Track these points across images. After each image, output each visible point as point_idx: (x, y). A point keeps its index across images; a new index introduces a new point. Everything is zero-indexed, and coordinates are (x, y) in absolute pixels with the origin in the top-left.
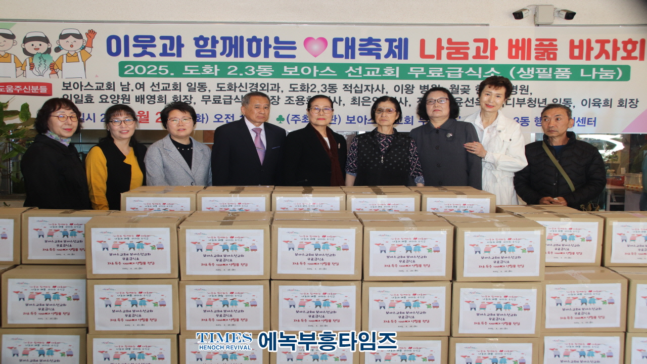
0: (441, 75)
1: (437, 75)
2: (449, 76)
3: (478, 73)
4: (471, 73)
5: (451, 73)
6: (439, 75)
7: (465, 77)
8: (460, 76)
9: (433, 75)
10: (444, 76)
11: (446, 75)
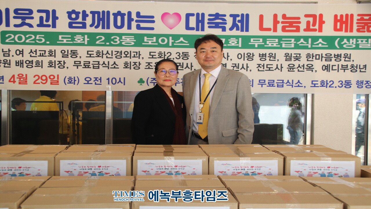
0: (277, 45)
1: (273, 45)
2: (283, 46)
3: (308, 43)
4: (302, 43)
5: (285, 44)
6: (275, 45)
7: (297, 47)
8: (293, 46)
9: (270, 45)
10: (279, 46)
11: (281, 45)
